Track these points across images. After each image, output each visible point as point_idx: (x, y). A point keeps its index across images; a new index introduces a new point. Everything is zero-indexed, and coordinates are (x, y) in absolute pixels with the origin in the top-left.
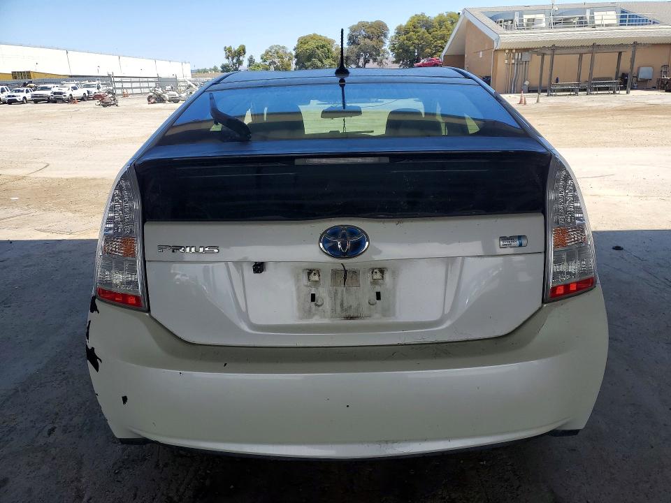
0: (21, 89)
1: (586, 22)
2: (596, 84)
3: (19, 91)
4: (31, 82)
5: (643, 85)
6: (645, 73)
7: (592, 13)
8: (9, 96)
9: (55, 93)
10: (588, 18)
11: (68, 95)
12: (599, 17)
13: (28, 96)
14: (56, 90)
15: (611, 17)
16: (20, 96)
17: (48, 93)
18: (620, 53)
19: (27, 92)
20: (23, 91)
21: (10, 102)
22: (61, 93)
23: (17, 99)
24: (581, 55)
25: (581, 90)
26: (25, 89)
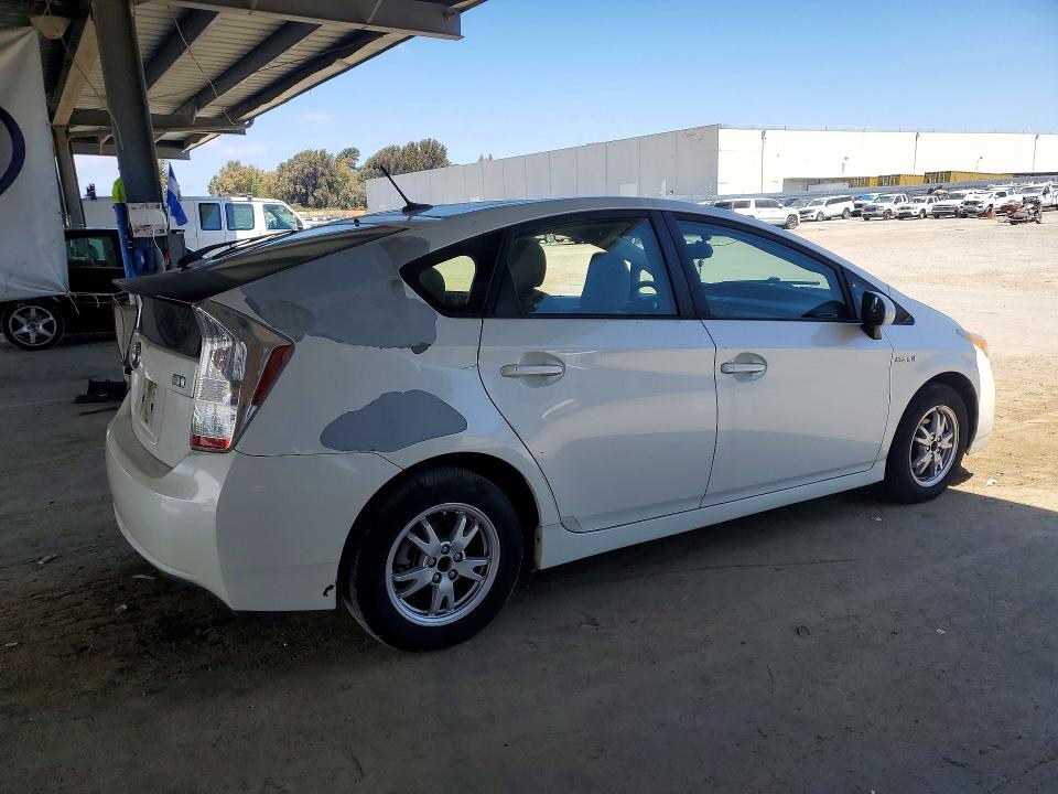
0: (922, 198)
3: (919, 201)
4: (940, 188)
8: (902, 209)
9: (967, 203)
11: (985, 206)
13: (929, 208)
14: (970, 198)
16: (916, 208)
17: (957, 203)
19: (930, 201)
20: (924, 201)
21: (901, 217)
22: (975, 203)
23: (912, 212)
26: (928, 197)
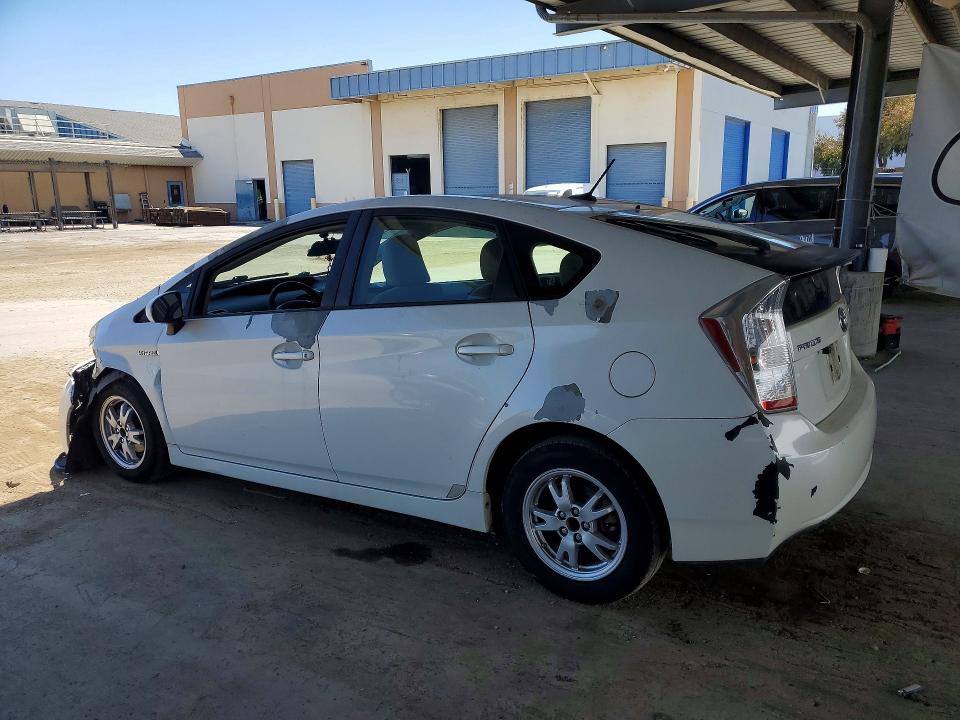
1: (9, 128)
2: (66, 215)
5: (124, 217)
6: (121, 201)
7: (14, 114)
10: (10, 121)
12: (27, 122)
15: (46, 124)
18: (87, 175)
24: (31, 174)
25: (47, 223)
